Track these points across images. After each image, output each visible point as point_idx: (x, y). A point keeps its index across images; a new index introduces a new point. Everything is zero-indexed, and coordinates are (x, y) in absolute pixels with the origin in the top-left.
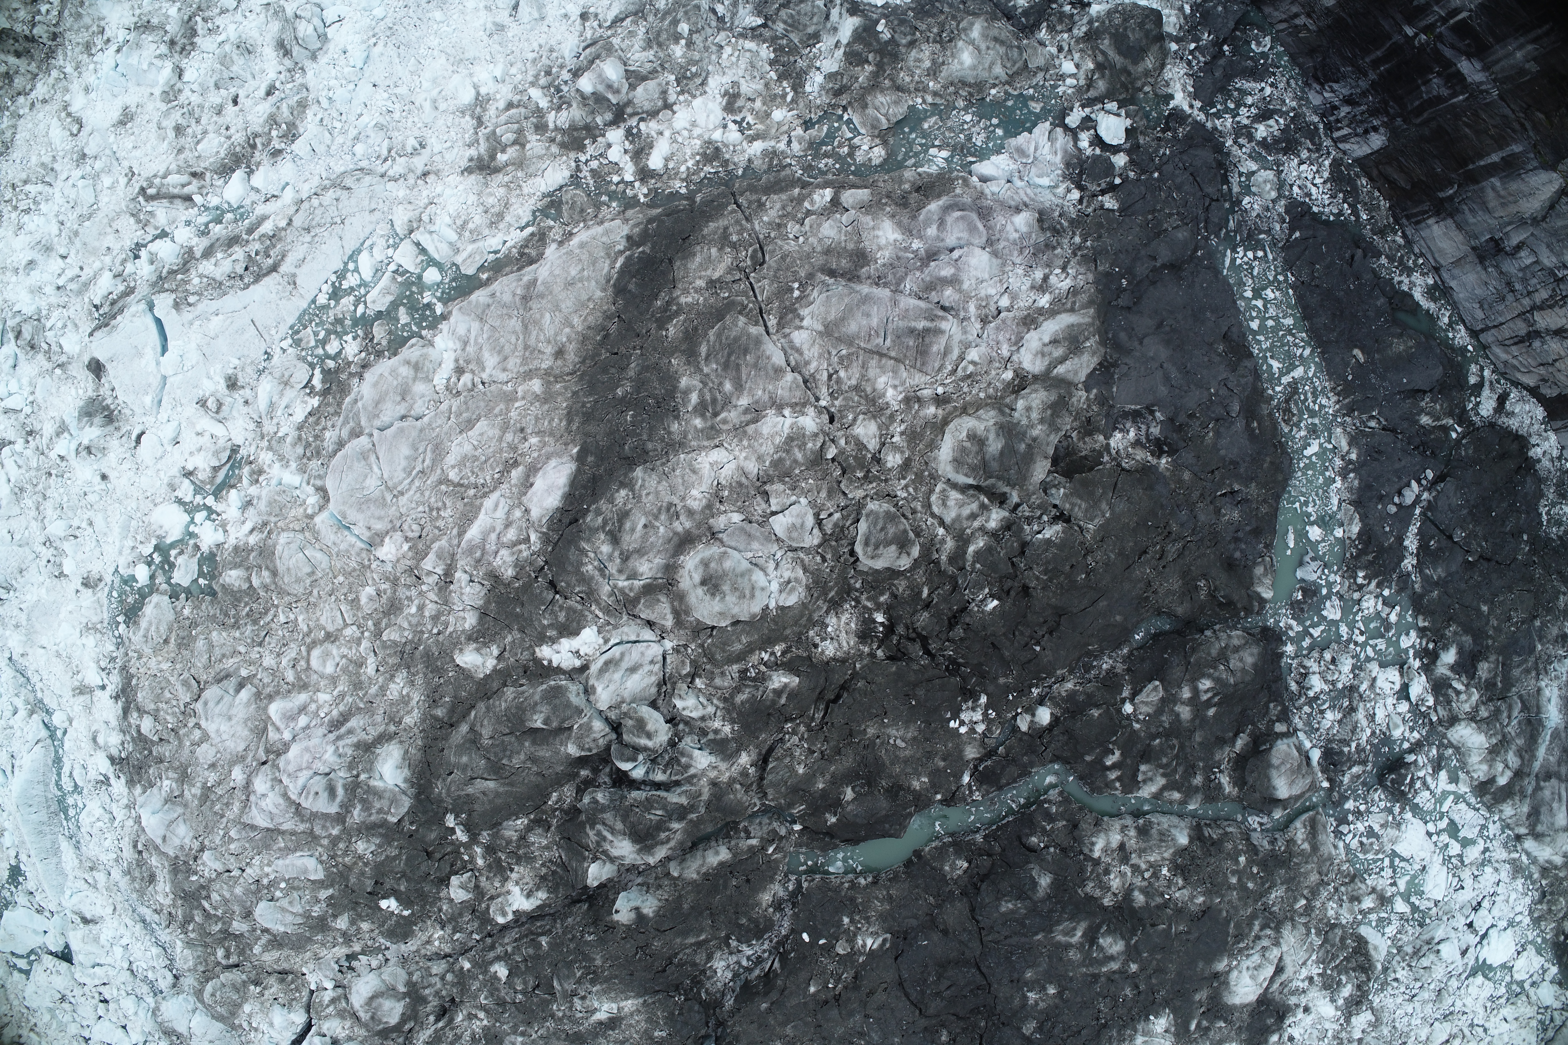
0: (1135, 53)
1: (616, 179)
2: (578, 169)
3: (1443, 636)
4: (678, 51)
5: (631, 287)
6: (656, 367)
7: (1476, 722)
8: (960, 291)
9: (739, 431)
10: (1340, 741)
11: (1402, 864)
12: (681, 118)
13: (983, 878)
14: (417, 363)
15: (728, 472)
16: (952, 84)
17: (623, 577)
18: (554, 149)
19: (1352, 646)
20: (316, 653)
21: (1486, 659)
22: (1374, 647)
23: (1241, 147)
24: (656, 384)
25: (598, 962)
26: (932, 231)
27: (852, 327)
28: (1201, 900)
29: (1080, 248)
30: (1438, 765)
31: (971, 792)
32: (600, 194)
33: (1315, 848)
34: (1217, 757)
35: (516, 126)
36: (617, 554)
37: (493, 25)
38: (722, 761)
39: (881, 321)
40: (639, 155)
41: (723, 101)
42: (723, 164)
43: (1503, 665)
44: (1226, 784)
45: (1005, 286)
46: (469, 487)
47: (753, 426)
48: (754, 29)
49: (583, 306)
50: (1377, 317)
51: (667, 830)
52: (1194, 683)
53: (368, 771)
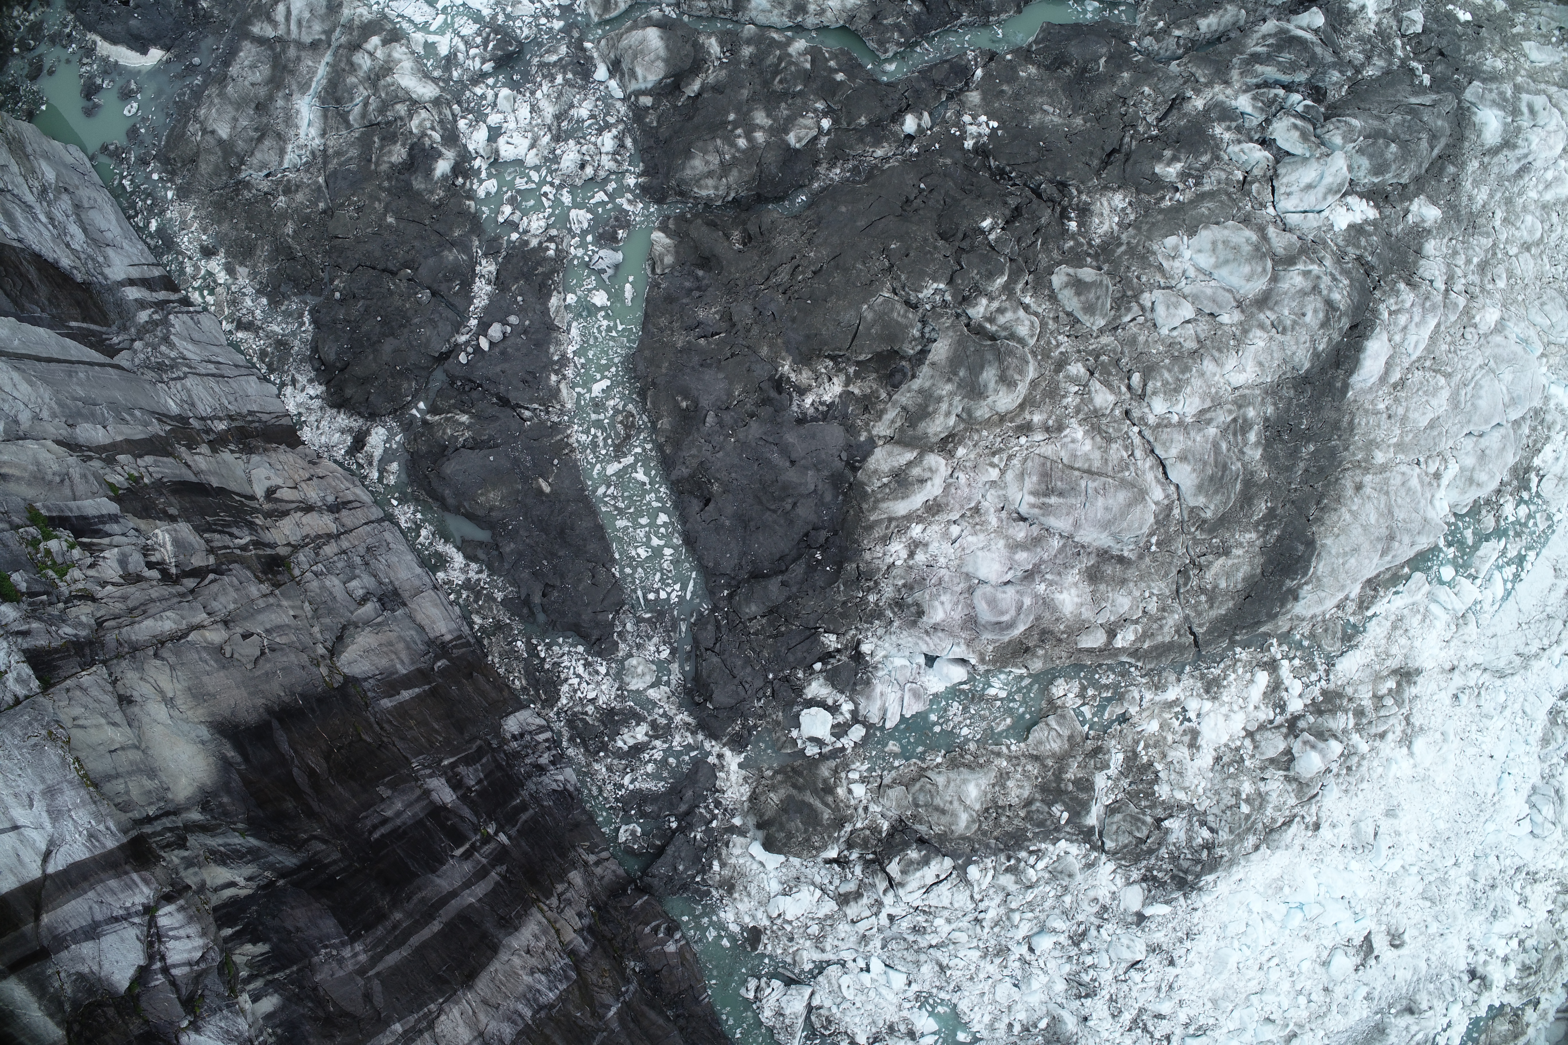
0: (788, 806)
1: (1297, 662)
2: (1327, 672)
3: (448, 190)
4: (1247, 788)
5: (1301, 548)
6: (1280, 469)
7: (411, 99)
8: (1007, 537)
9: (1217, 403)
10: (572, 86)
12: (1238, 723)
14: (1471, 484)
15: (1231, 362)
16: (981, 766)
17: (1315, 273)
18: (1349, 691)
19: (557, 182)
20: (1538, 235)
21: (393, 165)
22: (530, 180)
23: (665, 715)
24: (1281, 454)
26: (1027, 601)
27: (1122, 496)
29: (869, 589)
30: (450, 60)
31: (975, 59)
32: (1309, 647)
34: (724, 73)
35: (1382, 713)
36: (1325, 292)
37: (1395, 816)
38: (1223, 102)
39: (1092, 504)
40: (1276, 686)
41: (1201, 741)
42: (1203, 677)
43: (370, 161)
44: (714, 46)
45: (957, 545)
46: (1430, 369)
47: (1206, 406)
48: (1171, 816)
49: (1343, 530)
50: (516, 530)
51: (1268, 46)
52: (753, 146)
53: (1506, 124)
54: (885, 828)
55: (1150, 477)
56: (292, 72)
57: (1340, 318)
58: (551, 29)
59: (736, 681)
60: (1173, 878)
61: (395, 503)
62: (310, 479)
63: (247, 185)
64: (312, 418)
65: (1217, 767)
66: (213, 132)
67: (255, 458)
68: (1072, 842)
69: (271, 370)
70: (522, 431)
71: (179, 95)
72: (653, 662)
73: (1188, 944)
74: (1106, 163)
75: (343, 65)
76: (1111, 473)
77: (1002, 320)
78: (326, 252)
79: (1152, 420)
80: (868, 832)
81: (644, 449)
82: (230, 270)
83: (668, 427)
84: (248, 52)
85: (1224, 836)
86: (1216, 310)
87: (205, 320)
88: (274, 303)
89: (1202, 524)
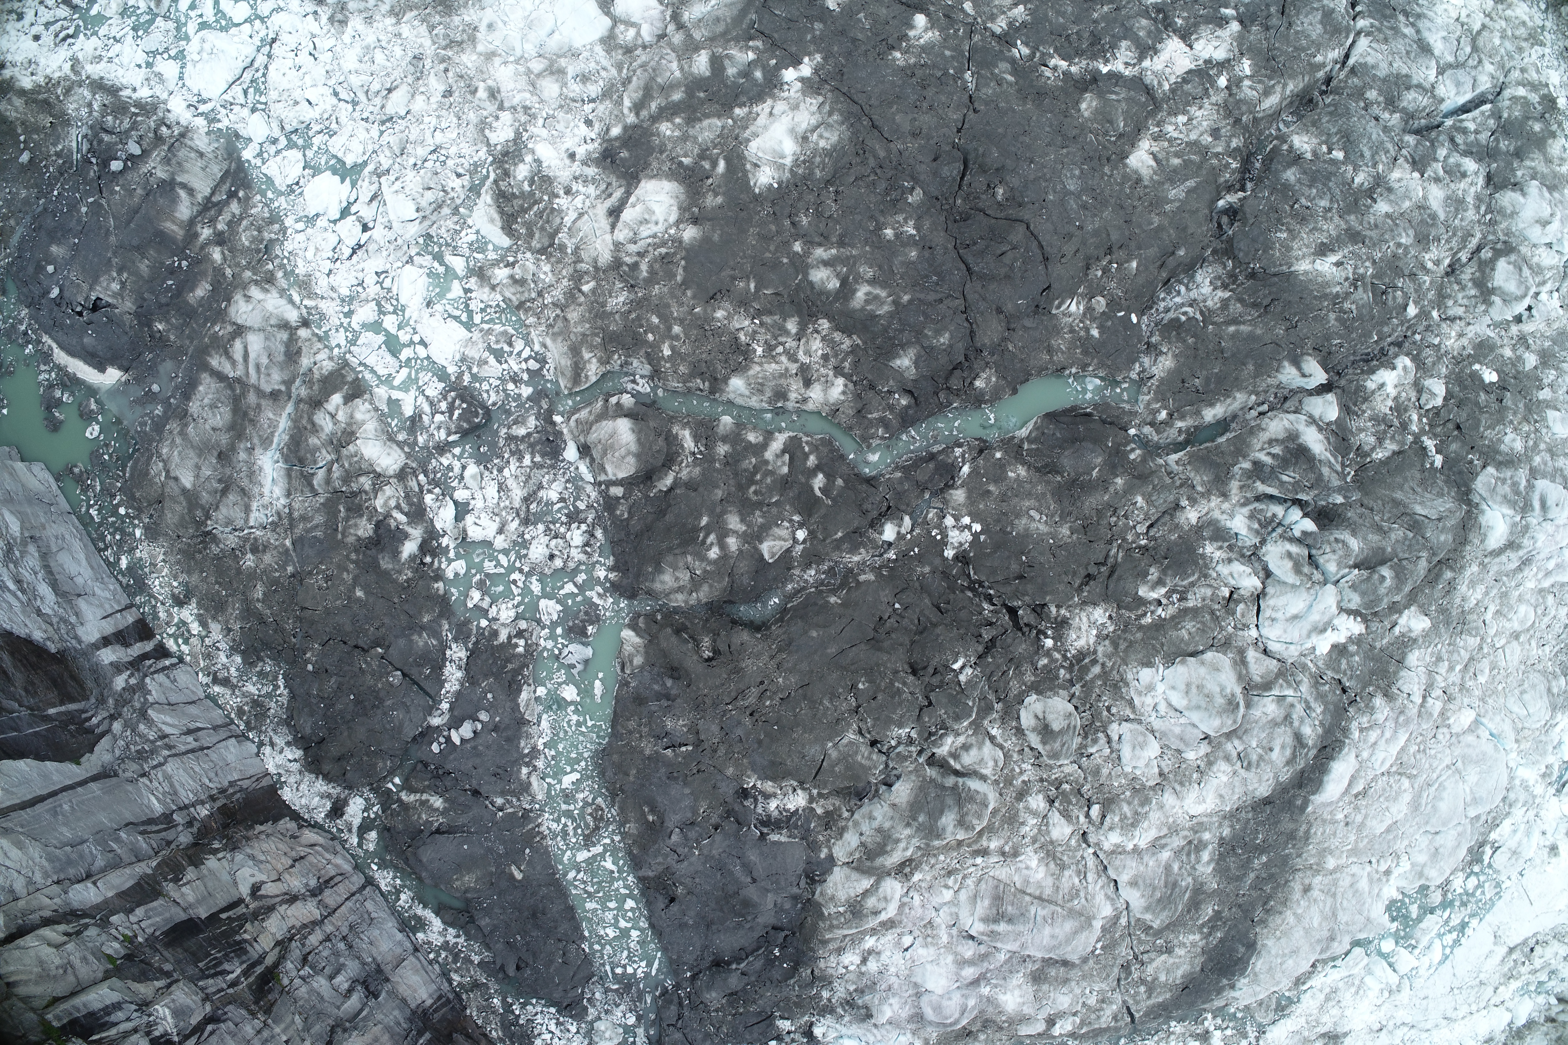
1: (1228, 1032)
2: (1258, 1039)
3: (416, 569)
5: (1242, 950)
6: (1231, 879)
7: (374, 471)
8: (956, 954)
9: (1174, 830)
11: (458, 313)
13: (957, 366)
14: (1419, 877)
15: (1192, 794)
17: (1289, 699)
19: (526, 569)
20: (1529, 622)
21: (359, 539)
22: (498, 564)
24: (1233, 865)
25: (1332, 316)
26: (971, 1002)
27: (1069, 926)
28: (720, 314)
29: (823, 988)
30: (415, 423)
31: (963, 456)
33: (575, 351)
34: (697, 470)
36: (1296, 724)
38: (1218, 521)
39: (1039, 931)
43: (336, 530)
44: (688, 440)
45: (908, 954)
46: (1396, 773)
47: (1162, 834)
49: (1284, 934)
50: (490, 908)
51: (1273, 456)
52: (725, 555)
53: (1515, 525)
55: (1101, 897)
56: (253, 422)
58: (520, 395)
61: (375, 867)
62: (292, 866)
63: (215, 539)
64: (292, 780)
66: (176, 479)
67: (239, 855)
69: (249, 728)
70: (495, 823)
71: (140, 424)
72: (620, 1026)
74: (1089, 576)
75: (304, 422)
76: (1060, 902)
77: (967, 757)
78: (297, 618)
79: (1107, 846)
81: (613, 841)
82: (204, 624)
83: (635, 830)
84: (207, 388)
86: (1182, 747)
87: (182, 676)
88: (249, 663)
89: (1147, 929)
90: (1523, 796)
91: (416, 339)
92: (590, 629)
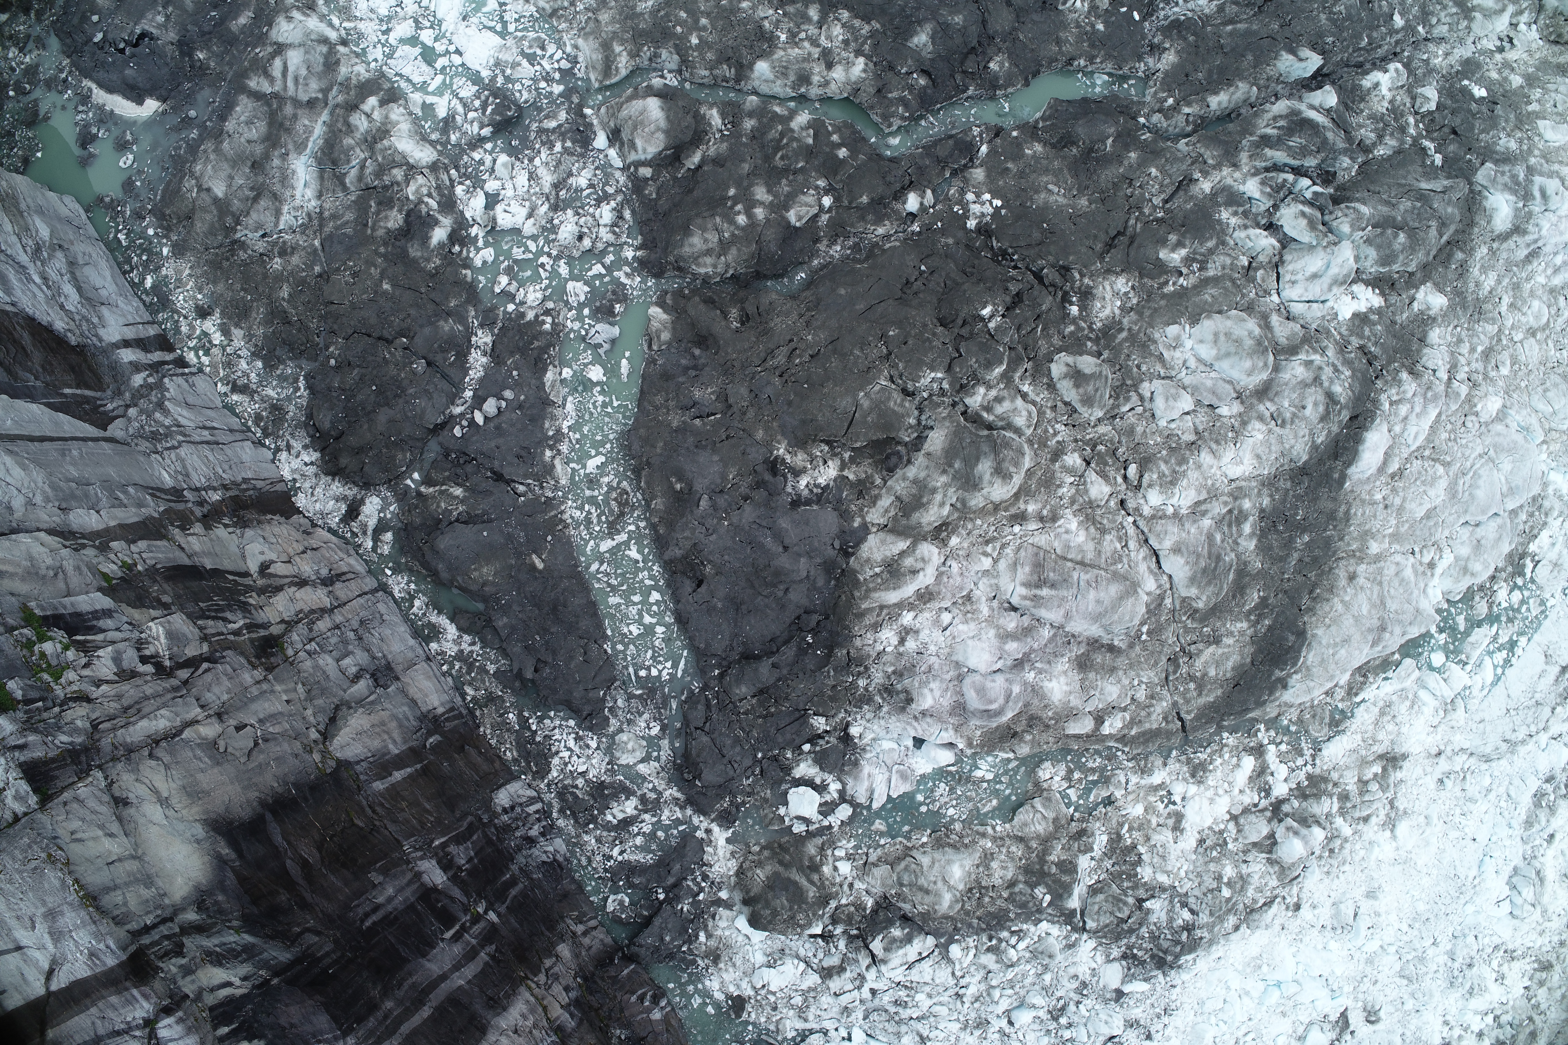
0: (775, 883)
1: (1283, 747)
2: (1314, 757)
3: (444, 258)
4: (1229, 872)
5: (1292, 638)
6: (1274, 559)
7: (408, 163)
8: (998, 627)
9: (1213, 495)
10: (573, 154)
12: (1222, 807)
13: (972, 50)
14: (1465, 574)
15: (1229, 454)
16: (966, 846)
17: (1317, 363)
18: (1335, 776)
20: (1544, 320)
21: (389, 231)
22: (527, 250)
23: (654, 790)
24: (1275, 544)
25: (1323, 16)
26: (1016, 689)
27: (1114, 589)
28: (745, 5)
29: (859, 674)
30: (448, 123)
31: (981, 135)
32: (1296, 733)
33: (606, 46)
34: (725, 145)
35: (1366, 798)
36: (1326, 384)
37: (1375, 898)
38: (1231, 187)
39: (1083, 596)
40: (1262, 771)
41: (1184, 824)
42: (1189, 761)
43: (366, 225)
44: (715, 118)
45: (947, 632)
46: (1429, 458)
47: (1201, 498)
48: (1153, 897)
49: (1334, 621)
50: (509, 605)
51: (1279, 128)
52: (753, 223)
53: (1517, 210)
54: (869, 905)
55: (1143, 567)
56: (288, 131)
57: (1340, 412)
58: (551, 93)
59: (725, 761)
60: (1153, 957)
61: (389, 572)
62: (304, 552)
63: (243, 245)
64: (307, 485)
65: (1200, 850)
66: (208, 190)
67: (249, 533)
68: (1053, 923)
69: (266, 434)
70: (516, 507)
71: (175, 149)
72: (643, 738)
73: (1165, 1019)
74: (1110, 246)
75: (339, 125)
76: (1103, 565)
77: (999, 409)
78: (321, 316)
79: (1146, 511)
80: (852, 909)
81: (638, 527)
82: (225, 332)
83: (662, 507)
84: (244, 107)
85: (1204, 918)
86: (1215, 402)
87: (200, 382)
88: (269, 366)
89: (1193, 613)
90: (1557, 505)
91: (452, 48)
92: (618, 308)
